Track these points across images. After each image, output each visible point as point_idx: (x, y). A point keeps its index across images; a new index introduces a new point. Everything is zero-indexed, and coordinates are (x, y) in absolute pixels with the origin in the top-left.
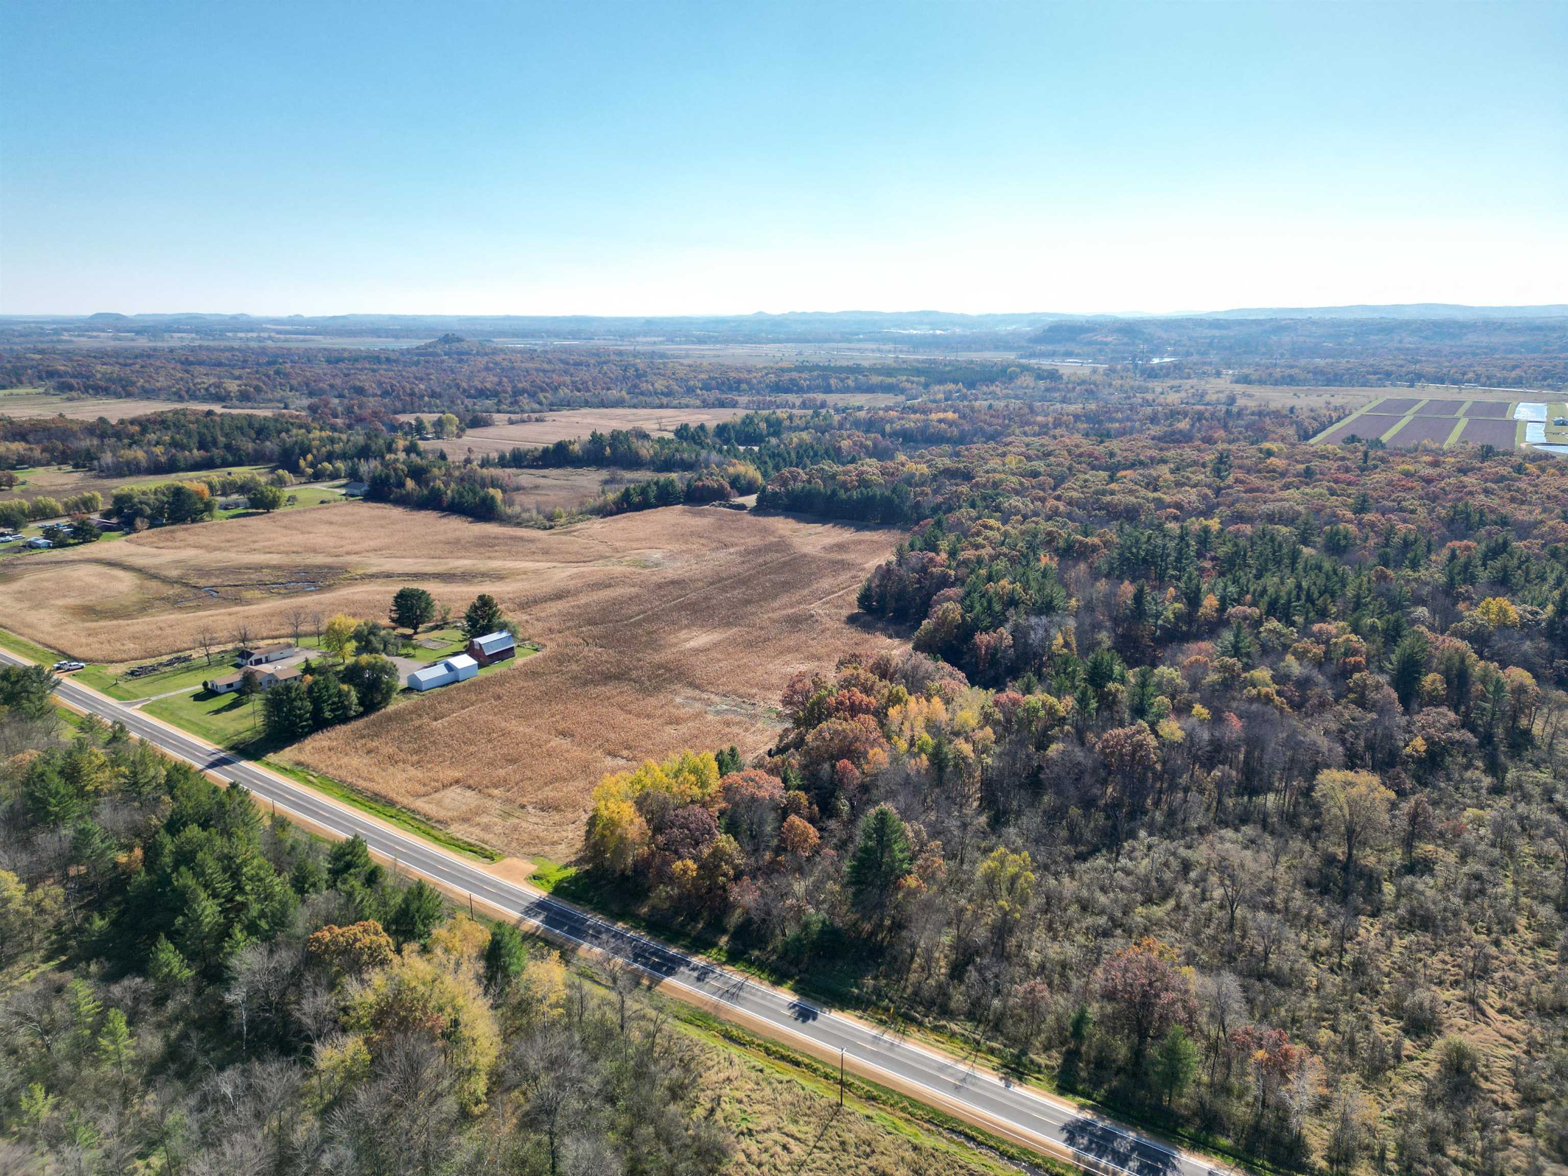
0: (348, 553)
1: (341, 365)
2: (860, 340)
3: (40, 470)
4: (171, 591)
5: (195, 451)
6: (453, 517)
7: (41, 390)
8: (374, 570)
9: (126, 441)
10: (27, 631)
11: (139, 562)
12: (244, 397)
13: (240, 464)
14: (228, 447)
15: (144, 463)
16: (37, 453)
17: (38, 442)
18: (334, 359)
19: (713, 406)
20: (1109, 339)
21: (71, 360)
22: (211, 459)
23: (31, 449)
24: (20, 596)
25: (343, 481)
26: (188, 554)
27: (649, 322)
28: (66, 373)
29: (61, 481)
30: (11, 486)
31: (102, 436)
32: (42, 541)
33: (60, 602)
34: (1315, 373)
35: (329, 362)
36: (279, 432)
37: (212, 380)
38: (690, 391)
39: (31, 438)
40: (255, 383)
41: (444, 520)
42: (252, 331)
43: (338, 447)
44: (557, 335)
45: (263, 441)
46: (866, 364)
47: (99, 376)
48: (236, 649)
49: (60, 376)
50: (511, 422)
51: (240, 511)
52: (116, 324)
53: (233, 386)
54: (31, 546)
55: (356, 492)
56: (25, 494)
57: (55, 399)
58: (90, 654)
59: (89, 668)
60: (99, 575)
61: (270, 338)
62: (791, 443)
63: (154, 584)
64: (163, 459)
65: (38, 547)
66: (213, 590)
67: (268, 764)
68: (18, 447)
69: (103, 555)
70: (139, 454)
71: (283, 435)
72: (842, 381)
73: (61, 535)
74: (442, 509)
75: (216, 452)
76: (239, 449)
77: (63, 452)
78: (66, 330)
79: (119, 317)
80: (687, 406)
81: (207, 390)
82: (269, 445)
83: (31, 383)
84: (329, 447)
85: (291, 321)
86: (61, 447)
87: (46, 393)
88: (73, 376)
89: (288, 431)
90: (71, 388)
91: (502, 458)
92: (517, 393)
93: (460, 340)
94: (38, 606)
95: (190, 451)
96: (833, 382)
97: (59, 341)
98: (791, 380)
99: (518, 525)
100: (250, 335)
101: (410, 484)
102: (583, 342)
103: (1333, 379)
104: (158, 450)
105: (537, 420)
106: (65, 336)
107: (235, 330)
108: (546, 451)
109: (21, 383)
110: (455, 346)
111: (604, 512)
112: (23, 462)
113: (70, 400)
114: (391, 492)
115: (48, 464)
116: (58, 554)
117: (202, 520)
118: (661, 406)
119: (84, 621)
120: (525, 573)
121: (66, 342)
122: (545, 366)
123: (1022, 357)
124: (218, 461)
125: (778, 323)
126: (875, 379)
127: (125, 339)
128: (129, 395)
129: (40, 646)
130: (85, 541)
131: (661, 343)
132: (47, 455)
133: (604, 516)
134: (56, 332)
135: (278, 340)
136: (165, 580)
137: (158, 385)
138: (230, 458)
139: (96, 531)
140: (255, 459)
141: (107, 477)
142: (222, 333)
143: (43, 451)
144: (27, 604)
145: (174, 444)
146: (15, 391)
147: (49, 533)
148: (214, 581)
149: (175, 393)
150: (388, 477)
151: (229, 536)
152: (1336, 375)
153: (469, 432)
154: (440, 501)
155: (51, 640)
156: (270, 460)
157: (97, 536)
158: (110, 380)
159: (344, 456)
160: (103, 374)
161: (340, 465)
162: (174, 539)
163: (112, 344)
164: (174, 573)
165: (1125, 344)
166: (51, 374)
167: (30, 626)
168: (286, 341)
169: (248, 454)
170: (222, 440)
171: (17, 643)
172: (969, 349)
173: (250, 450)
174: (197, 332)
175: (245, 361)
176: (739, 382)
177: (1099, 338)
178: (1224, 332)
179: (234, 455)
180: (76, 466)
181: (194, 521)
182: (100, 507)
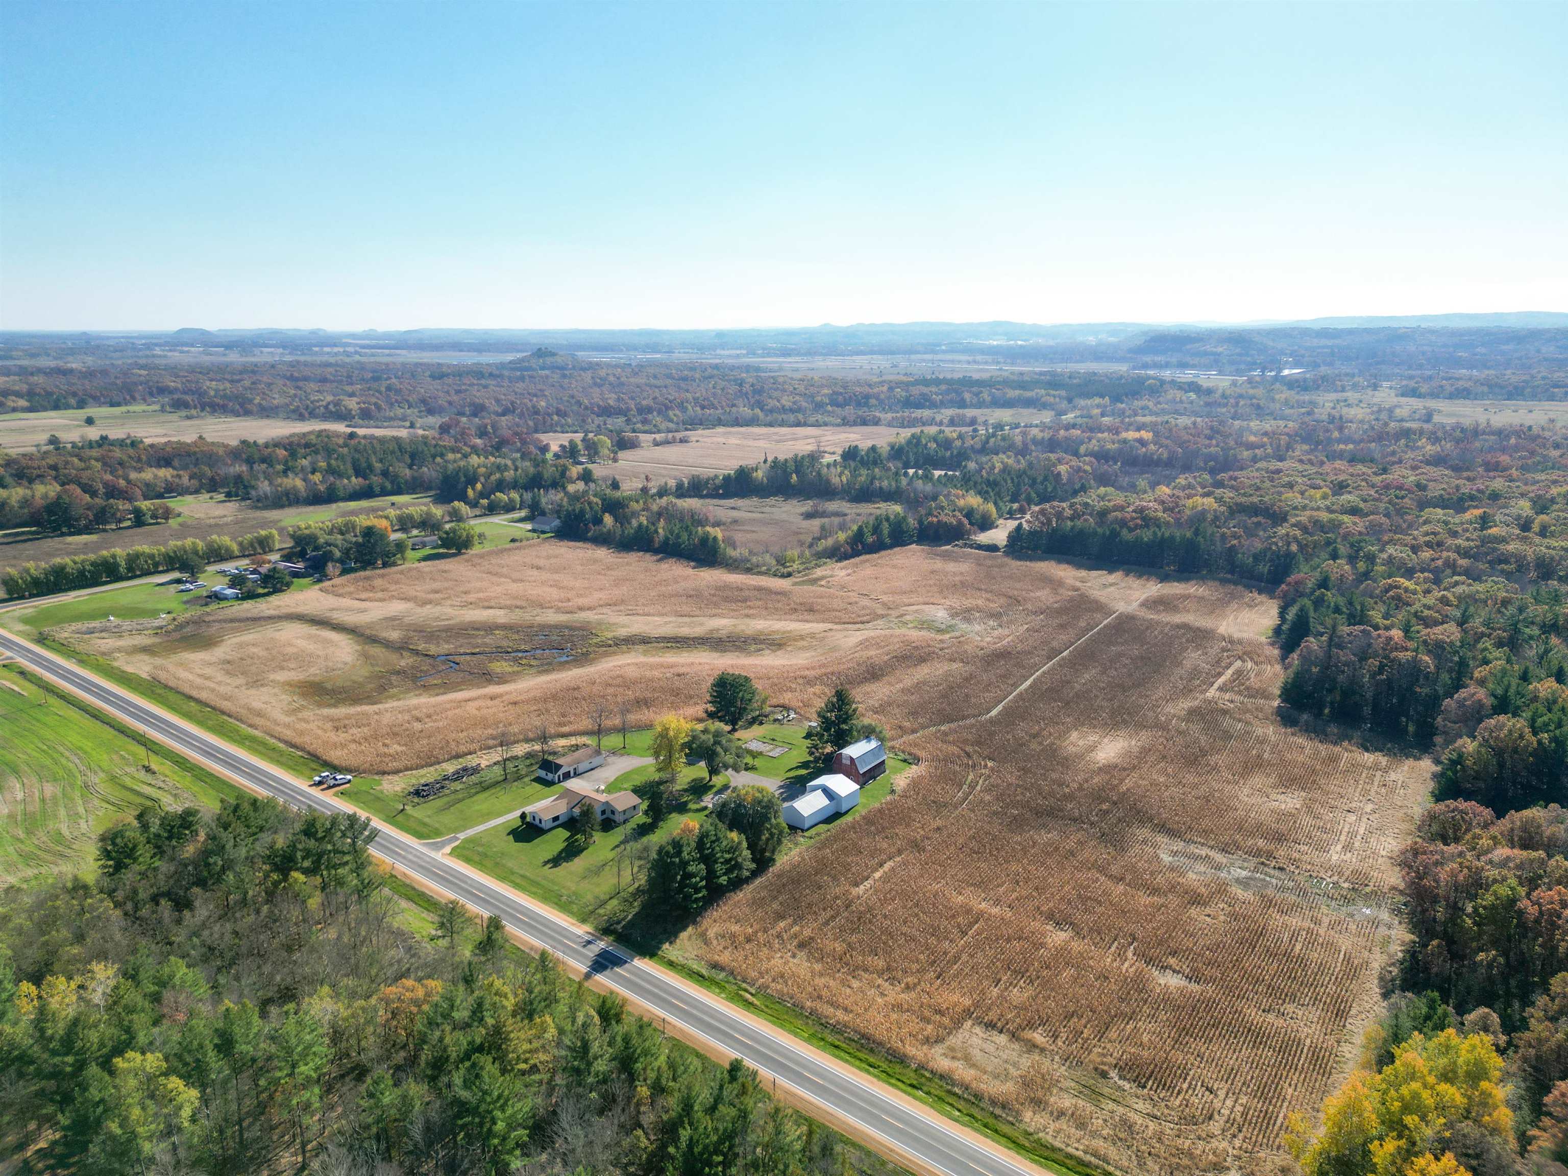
0: (581, 609)
1: (449, 381)
2: (944, 352)
3: (189, 498)
4: (405, 661)
5: (353, 479)
6: (672, 561)
7: (157, 407)
8: (623, 632)
9: (280, 467)
10: (258, 721)
11: (350, 619)
12: (366, 415)
13: (399, 492)
14: (385, 474)
15: (303, 493)
16: (185, 480)
17: (185, 467)
18: (439, 374)
19: (855, 424)
20: (1220, 350)
21: (177, 376)
22: (370, 487)
23: (179, 477)
24: (229, 666)
25: (523, 513)
26: (396, 608)
27: (720, 334)
28: (176, 389)
29: (218, 513)
30: (167, 518)
31: (250, 462)
32: (229, 592)
33: (281, 676)
34: (1490, 386)
35: (433, 377)
36: (434, 457)
37: (330, 398)
38: (819, 406)
39: (176, 463)
40: (374, 400)
41: (664, 566)
42: (335, 345)
43: (509, 475)
44: (635, 348)
45: (420, 467)
46: (976, 376)
47: (212, 393)
48: (529, 755)
49: (171, 392)
50: (657, 444)
51: (427, 551)
52: (205, 340)
53: (352, 404)
54: (216, 597)
55: (547, 528)
56: (185, 529)
57: (174, 417)
58: (353, 762)
59: (358, 783)
60: (310, 637)
61: (356, 353)
62: (993, 467)
63: (376, 651)
64: (322, 488)
65: (226, 598)
66: (450, 660)
67: (671, 964)
68: (165, 473)
69: (301, 609)
70: (296, 482)
71: (438, 459)
72: (977, 395)
73: (250, 584)
74: (656, 551)
75: (376, 480)
76: (396, 476)
77: (212, 479)
78: (156, 345)
79: (203, 332)
80: (826, 424)
81: (326, 407)
82: (427, 472)
83: (144, 400)
84: (498, 475)
85: (367, 335)
86: (209, 474)
87: (163, 410)
88: (185, 393)
89: (442, 455)
90: (186, 405)
91: (680, 486)
92: (641, 410)
93: (553, 354)
94: (257, 682)
95: (348, 478)
96: (967, 396)
97: (154, 356)
98: (923, 394)
99: (748, 571)
100: (336, 350)
101: (608, 519)
102: (665, 356)
103: (1515, 393)
104: (317, 477)
105: (681, 441)
106: (158, 351)
107: (322, 345)
108: (727, 478)
109: (134, 398)
110: (549, 360)
111: (838, 554)
112: (171, 490)
113: (188, 418)
114: (587, 530)
115: (197, 492)
116: (249, 607)
117: (394, 564)
118: (798, 424)
119: (320, 705)
120: (802, 638)
121: (160, 356)
122: (653, 381)
123: (1134, 368)
124: (377, 490)
125: (850, 334)
126: (1012, 394)
127: (216, 354)
128: (247, 413)
129: (281, 745)
130: (276, 591)
131: (744, 356)
132: (195, 482)
133: (840, 560)
134: (148, 346)
135: (365, 355)
136: (387, 644)
137: (275, 402)
138: (388, 486)
139: (288, 578)
140: (414, 487)
141: (266, 508)
142: (310, 346)
143: (191, 478)
144: (241, 680)
145: (331, 471)
146: (131, 408)
147: (237, 581)
148: (445, 648)
149: (294, 411)
150: (582, 512)
151: (436, 585)
152: (1516, 388)
153: (621, 454)
154: (650, 541)
155: (289, 734)
156: (429, 488)
157: (288, 585)
158: (225, 397)
159: (515, 485)
160: (216, 391)
161: (515, 495)
162: (373, 589)
163: (206, 360)
164: (394, 635)
165: (1240, 355)
166: (162, 391)
167: (260, 714)
168: (373, 355)
169: (406, 482)
170: (378, 466)
171: (253, 739)
172: (1068, 360)
173: (408, 477)
174: (284, 347)
175: (349, 377)
176: (867, 397)
177: (1208, 348)
178: (1337, 341)
179: (392, 483)
180: (229, 495)
181: (385, 565)
182: (277, 546)
